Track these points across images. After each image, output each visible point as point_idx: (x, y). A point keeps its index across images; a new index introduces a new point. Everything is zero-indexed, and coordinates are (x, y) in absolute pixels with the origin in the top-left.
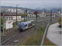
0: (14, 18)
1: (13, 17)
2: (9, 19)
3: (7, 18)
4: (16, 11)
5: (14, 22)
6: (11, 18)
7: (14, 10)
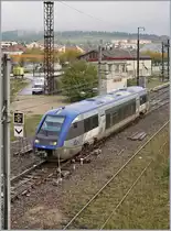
0: (132, 65)
1: (128, 62)
2: (117, 70)
3: (110, 65)
4: (135, 47)
5: (131, 77)
6: (120, 68)
7: (129, 42)
